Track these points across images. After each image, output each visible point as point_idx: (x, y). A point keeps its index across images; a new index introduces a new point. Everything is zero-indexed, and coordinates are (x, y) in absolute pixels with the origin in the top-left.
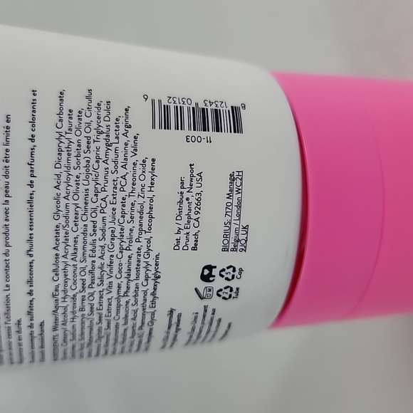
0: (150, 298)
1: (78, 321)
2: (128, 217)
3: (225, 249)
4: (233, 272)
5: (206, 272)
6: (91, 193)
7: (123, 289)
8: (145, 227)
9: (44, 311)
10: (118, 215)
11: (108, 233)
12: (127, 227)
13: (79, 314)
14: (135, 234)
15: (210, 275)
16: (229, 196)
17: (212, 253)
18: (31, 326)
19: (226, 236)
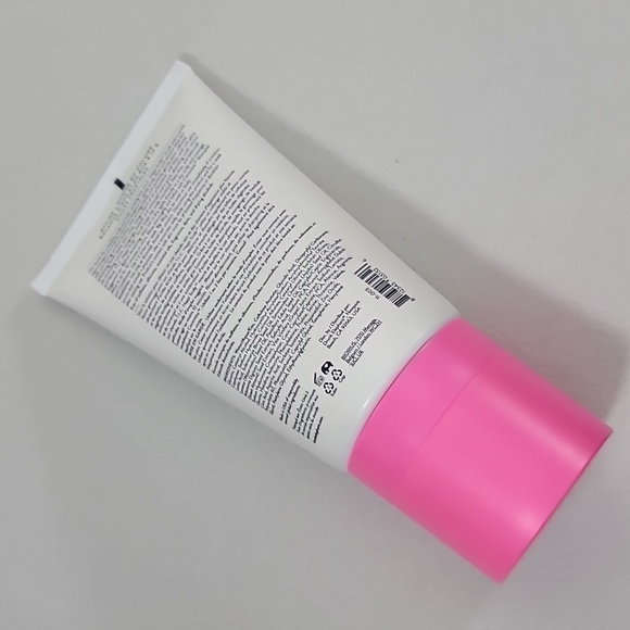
0: (290, 363)
1: (249, 352)
2: (309, 307)
3: (343, 358)
4: (339, 376)
5: (326, 366)
6: (301, 283)
7: (281, 348)
8: (314, 319)
9: (237, 338)
10: (305, 303)
11: (295, 310)
12: (306, 312)
13: (252, 348)
14: (306, 320)
15: (327, 369)
16: (365, 330)
17: (335, 356)
18: (227, 341)
19: (348, 351)
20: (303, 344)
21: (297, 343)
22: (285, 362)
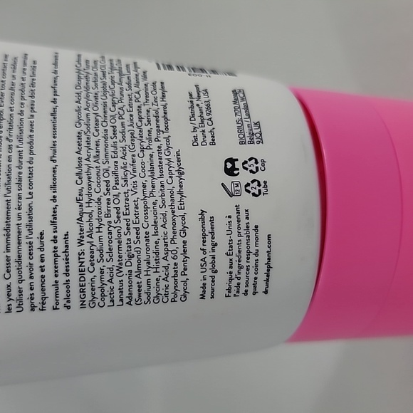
0: (177, 197)
1: (104, 229)
2: (145, 121)
3: (242, 142)
4: (256, 165)
5: (229, 165)
6: (109, 104)
7: (149, 189)
8: (162, 128)
9: (68, 223)
10: (136, 119)
11: (128, 135)
12: (145, 129)
13: (105, 221)
14: (154, 134)
15: (234, 168)
17: (229, 145)
18: (55, 240)
19: (240, 131)
20: (175, 164)
21: (166, 168)
22: (168, 202)
